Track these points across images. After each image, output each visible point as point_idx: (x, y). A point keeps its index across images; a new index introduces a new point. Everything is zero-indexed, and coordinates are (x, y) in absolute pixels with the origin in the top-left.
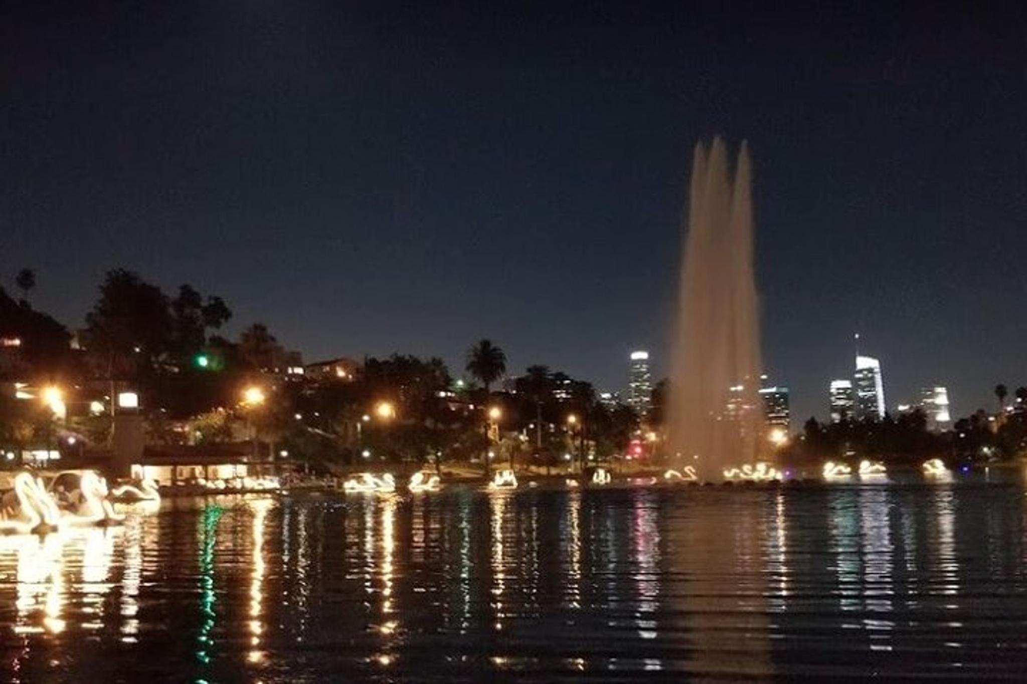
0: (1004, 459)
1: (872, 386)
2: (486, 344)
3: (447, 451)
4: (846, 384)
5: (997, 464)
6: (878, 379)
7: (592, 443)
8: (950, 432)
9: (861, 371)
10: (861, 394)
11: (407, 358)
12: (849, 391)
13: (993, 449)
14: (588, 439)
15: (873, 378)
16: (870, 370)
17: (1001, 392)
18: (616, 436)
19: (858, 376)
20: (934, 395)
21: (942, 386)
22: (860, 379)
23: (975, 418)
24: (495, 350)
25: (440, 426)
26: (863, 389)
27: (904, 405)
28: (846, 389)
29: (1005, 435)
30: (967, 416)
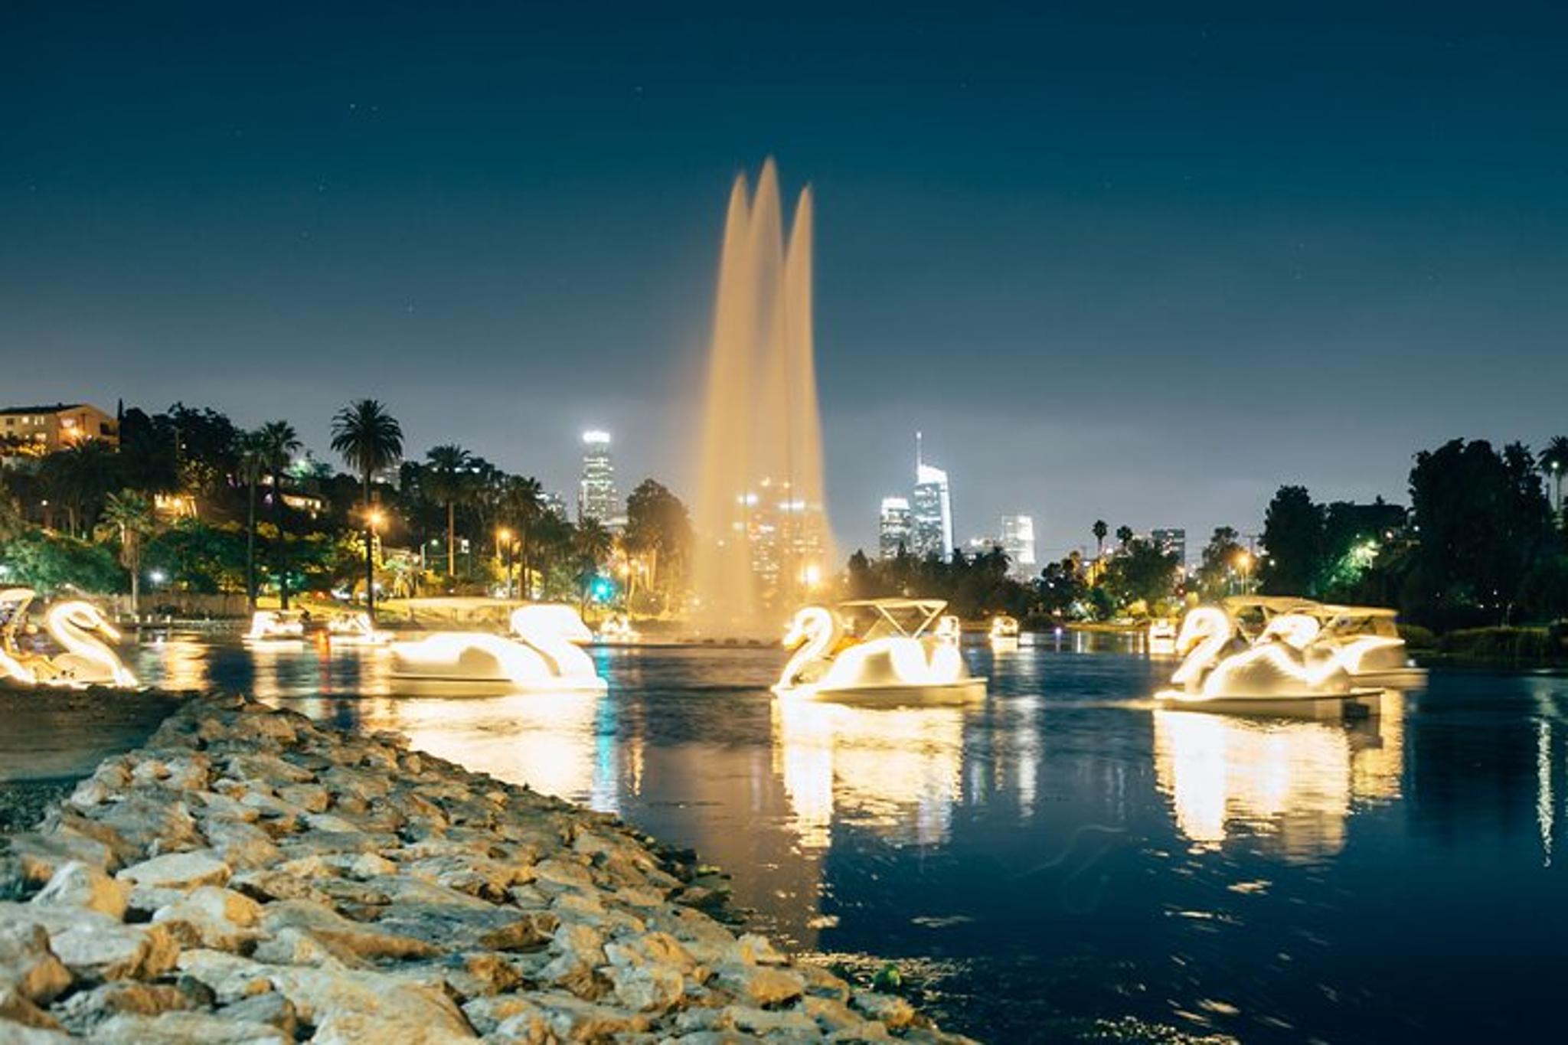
0: (1101, 621)
1: (937, 510)
2: (368, 408)
3: (301, 579)
4: (902, 503)
5: (1091, 626)
6: (945, 497)
7: (536, 574)
8: (1036, 581)
9: (922, 487)
10: (921, 518)
11: (202, 413)
12: (906, 514)
13: (1088, 605)
14: (531, 567)
15: (938, 498)
16: (935, 486)
17: (1100, 529)
18: (576, 566)
19: (918, 493)
20: (1015, 528)
21: (1026, 515)
22: (920, 498)
23: (1068, 564)
24: (382, 418)
25: (289, 537)
26: (925, 512)
27: (978, 539)
28: (902, 512)
29: (1102, 586)
30: (1058, 561)
